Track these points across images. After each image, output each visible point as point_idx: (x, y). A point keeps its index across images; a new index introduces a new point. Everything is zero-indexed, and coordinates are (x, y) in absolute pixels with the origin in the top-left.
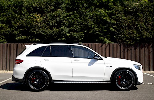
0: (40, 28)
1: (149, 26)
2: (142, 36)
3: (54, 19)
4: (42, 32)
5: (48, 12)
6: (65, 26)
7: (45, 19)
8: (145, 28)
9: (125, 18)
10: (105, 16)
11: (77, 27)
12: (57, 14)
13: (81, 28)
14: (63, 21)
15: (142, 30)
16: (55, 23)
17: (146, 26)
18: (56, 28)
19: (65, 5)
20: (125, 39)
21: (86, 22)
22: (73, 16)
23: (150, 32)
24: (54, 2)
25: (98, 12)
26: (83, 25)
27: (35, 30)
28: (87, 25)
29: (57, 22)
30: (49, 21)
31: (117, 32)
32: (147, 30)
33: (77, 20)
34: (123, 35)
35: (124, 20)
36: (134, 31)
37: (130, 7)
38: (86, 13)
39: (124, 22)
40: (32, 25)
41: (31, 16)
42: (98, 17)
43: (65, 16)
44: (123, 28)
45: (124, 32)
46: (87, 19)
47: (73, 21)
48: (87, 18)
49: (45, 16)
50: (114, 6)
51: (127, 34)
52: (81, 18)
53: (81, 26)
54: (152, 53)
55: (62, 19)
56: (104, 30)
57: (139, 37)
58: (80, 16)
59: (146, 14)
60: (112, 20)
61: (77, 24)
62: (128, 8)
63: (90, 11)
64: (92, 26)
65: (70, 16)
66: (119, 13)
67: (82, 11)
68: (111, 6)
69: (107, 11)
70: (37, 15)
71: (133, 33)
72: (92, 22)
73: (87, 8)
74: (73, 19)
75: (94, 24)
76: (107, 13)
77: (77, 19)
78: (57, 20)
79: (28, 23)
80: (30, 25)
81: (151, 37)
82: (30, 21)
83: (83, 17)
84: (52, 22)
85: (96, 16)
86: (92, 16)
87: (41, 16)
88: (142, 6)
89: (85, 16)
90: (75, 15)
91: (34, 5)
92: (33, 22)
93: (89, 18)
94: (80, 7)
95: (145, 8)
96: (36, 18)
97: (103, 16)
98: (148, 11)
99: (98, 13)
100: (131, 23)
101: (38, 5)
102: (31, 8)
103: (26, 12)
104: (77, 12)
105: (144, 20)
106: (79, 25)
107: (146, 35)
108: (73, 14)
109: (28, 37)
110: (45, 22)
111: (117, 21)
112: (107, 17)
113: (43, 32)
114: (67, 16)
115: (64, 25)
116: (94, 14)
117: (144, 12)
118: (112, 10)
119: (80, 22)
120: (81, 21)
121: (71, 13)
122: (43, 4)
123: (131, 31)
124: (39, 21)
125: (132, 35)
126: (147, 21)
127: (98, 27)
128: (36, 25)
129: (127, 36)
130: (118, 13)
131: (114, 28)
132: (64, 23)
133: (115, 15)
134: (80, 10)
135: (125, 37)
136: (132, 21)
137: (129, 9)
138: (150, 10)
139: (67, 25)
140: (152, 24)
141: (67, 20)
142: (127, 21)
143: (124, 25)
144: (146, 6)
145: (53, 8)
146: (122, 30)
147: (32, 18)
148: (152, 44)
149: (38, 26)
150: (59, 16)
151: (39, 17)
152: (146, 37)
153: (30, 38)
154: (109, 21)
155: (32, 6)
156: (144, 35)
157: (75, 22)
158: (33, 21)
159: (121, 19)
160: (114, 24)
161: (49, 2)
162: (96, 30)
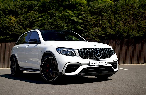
0: (15, 28)
1: (113, 24)
2: (107, 33)
3: (28, 20)
4: (16, 32)
5: (22, 14)
6: (38, 26)
7: (19, 20)
8: (109, 26)
9: (91, 18)
10: (72, 16)
11: (48, 27)
12: (30, 16)
13: (51, 28)
14: (36, 21)
15: (106, 28)
16: (28, 24)
17: (109, 24)
18: (29, 28)
19: (37, 8)
20: (91, 36)
21: (56, 22)
22: (44, 17)
23: (114, 29)
24: (27, 5)
25: (67, 12)
26: (53, 24)
27: (10, 31)
28: (57, 25)
29: (30, 23)
30: (22, 22)
31: (84, 30)
32: (111, 28)
33: (48, 21)
34: (90, 32)
35: (90, 19)
36: (99, 29)
37: (95, 7)
38: (55, 14)
39: (90, 21)
40: (8, 26)
41: (6, 18)
42: (67, 17)
43: (37, 17)
44: (90, 26)
45: (90, 30)
46: (56, 20)
47: (44, 21)
48: (57, 18)
49: (19, 18)
50: (81, 7)
51: (93, 32)
52: (52, 19)
53: (52, 26)
54: (116, 48)
55: (35, 19)
56: (72, 29)
57: (104, 34)
58: (51, 17)
59: (110, 13)
60: (79, 19)
61: (48, 24)
62: (93, 8)
63: (59, 12)
64: (61, 25)
65: (41, 17)
66: (86, 13)
67: (52, 13)
68: (78, 7)
69: (74, 12)
70: (12, 17)
71: (99, 31)
72: (62, 22)
73: (56, 10)
74: (44, 19)
75: (63, 24)
76: (75, 14)
77: (48, 19)
78: (30, 21)
79: (4, 24)
80: (6, 26)
81: (115, 34)
82: (5, 23)
83: (53, 18)
84: (25, 23)
85: (65, 17)
86: (61, 16)
87: (16, 18)
88: (106, 6)
89: (55, 16)
90: (46, 16)
91: (9, 8)
92: (9, 24)
93: (58, 18)
94: (51, 9)
95: (108, 8)
96: (11, 20)
97: (71, 16)
98: (111, 11)
99: (67, 14)
100: (96, 22)
101: (13, 8)
102: (7, 10)
103: (2, 14)
104: (48, 14)
105: (107, 18)
106: (49, 24)
107: (110, 32)
108: (44, 15)
109: (4, 37)
110: (19, 24)
111: (83, 20)
112: (74, 17)
113: (18, 32)
114: (39, 17)
115: (36, 25)
116: (63, 15)
117: (107, 11)
118: (79, 10)
119: (50, 22)
120: (52, 21)
121: (42, 14)
122: (17, 7)
123: (97, 28)
124: (14, 23)
125: (98, 33)
126: (111, 20)
127: (67, 26)
128: (11, 26)
129: (94, 34)
130: (84, 14)
131: (82, 27)
132: (36, 23)
133: (82, 15)
134: (50, 11)
135: (92, 35)
136: (97, 20)
137: (94, 10)
138: (112, 10)
139: (39, 25)
140: (115, 22)
141: (39, 20)
142: (93, 20)
143: (90, 24)
144: (109, 7)
145: (26, 10)
146: (89, 28)
147: (7, 20)
148: (116, 41)
149: (13, 27)
150: (32, 18)
151: (14, 19)
152: (110, 34)
153: (6, 38)
154: (76, 21)
155: (7, 9)
156: (108, 32)
157: (46, 22)
158: (8, 22)
159: (88, 19)
160: (81, 23)
161: (22, 5)
162: (65, 28)
